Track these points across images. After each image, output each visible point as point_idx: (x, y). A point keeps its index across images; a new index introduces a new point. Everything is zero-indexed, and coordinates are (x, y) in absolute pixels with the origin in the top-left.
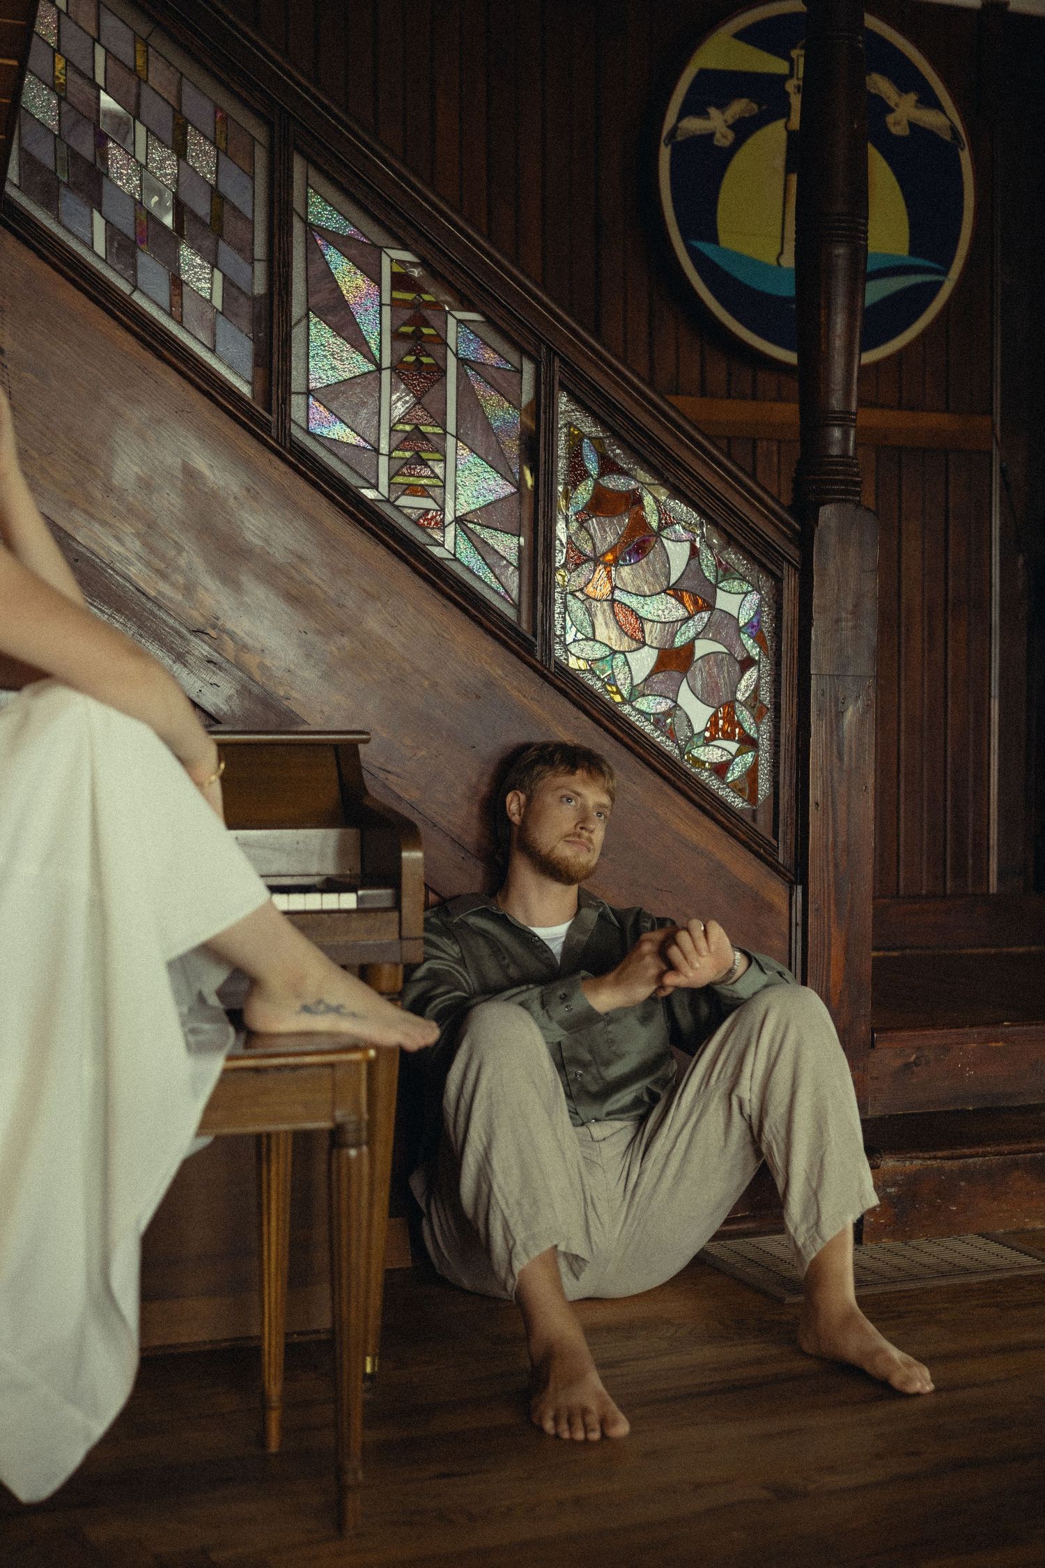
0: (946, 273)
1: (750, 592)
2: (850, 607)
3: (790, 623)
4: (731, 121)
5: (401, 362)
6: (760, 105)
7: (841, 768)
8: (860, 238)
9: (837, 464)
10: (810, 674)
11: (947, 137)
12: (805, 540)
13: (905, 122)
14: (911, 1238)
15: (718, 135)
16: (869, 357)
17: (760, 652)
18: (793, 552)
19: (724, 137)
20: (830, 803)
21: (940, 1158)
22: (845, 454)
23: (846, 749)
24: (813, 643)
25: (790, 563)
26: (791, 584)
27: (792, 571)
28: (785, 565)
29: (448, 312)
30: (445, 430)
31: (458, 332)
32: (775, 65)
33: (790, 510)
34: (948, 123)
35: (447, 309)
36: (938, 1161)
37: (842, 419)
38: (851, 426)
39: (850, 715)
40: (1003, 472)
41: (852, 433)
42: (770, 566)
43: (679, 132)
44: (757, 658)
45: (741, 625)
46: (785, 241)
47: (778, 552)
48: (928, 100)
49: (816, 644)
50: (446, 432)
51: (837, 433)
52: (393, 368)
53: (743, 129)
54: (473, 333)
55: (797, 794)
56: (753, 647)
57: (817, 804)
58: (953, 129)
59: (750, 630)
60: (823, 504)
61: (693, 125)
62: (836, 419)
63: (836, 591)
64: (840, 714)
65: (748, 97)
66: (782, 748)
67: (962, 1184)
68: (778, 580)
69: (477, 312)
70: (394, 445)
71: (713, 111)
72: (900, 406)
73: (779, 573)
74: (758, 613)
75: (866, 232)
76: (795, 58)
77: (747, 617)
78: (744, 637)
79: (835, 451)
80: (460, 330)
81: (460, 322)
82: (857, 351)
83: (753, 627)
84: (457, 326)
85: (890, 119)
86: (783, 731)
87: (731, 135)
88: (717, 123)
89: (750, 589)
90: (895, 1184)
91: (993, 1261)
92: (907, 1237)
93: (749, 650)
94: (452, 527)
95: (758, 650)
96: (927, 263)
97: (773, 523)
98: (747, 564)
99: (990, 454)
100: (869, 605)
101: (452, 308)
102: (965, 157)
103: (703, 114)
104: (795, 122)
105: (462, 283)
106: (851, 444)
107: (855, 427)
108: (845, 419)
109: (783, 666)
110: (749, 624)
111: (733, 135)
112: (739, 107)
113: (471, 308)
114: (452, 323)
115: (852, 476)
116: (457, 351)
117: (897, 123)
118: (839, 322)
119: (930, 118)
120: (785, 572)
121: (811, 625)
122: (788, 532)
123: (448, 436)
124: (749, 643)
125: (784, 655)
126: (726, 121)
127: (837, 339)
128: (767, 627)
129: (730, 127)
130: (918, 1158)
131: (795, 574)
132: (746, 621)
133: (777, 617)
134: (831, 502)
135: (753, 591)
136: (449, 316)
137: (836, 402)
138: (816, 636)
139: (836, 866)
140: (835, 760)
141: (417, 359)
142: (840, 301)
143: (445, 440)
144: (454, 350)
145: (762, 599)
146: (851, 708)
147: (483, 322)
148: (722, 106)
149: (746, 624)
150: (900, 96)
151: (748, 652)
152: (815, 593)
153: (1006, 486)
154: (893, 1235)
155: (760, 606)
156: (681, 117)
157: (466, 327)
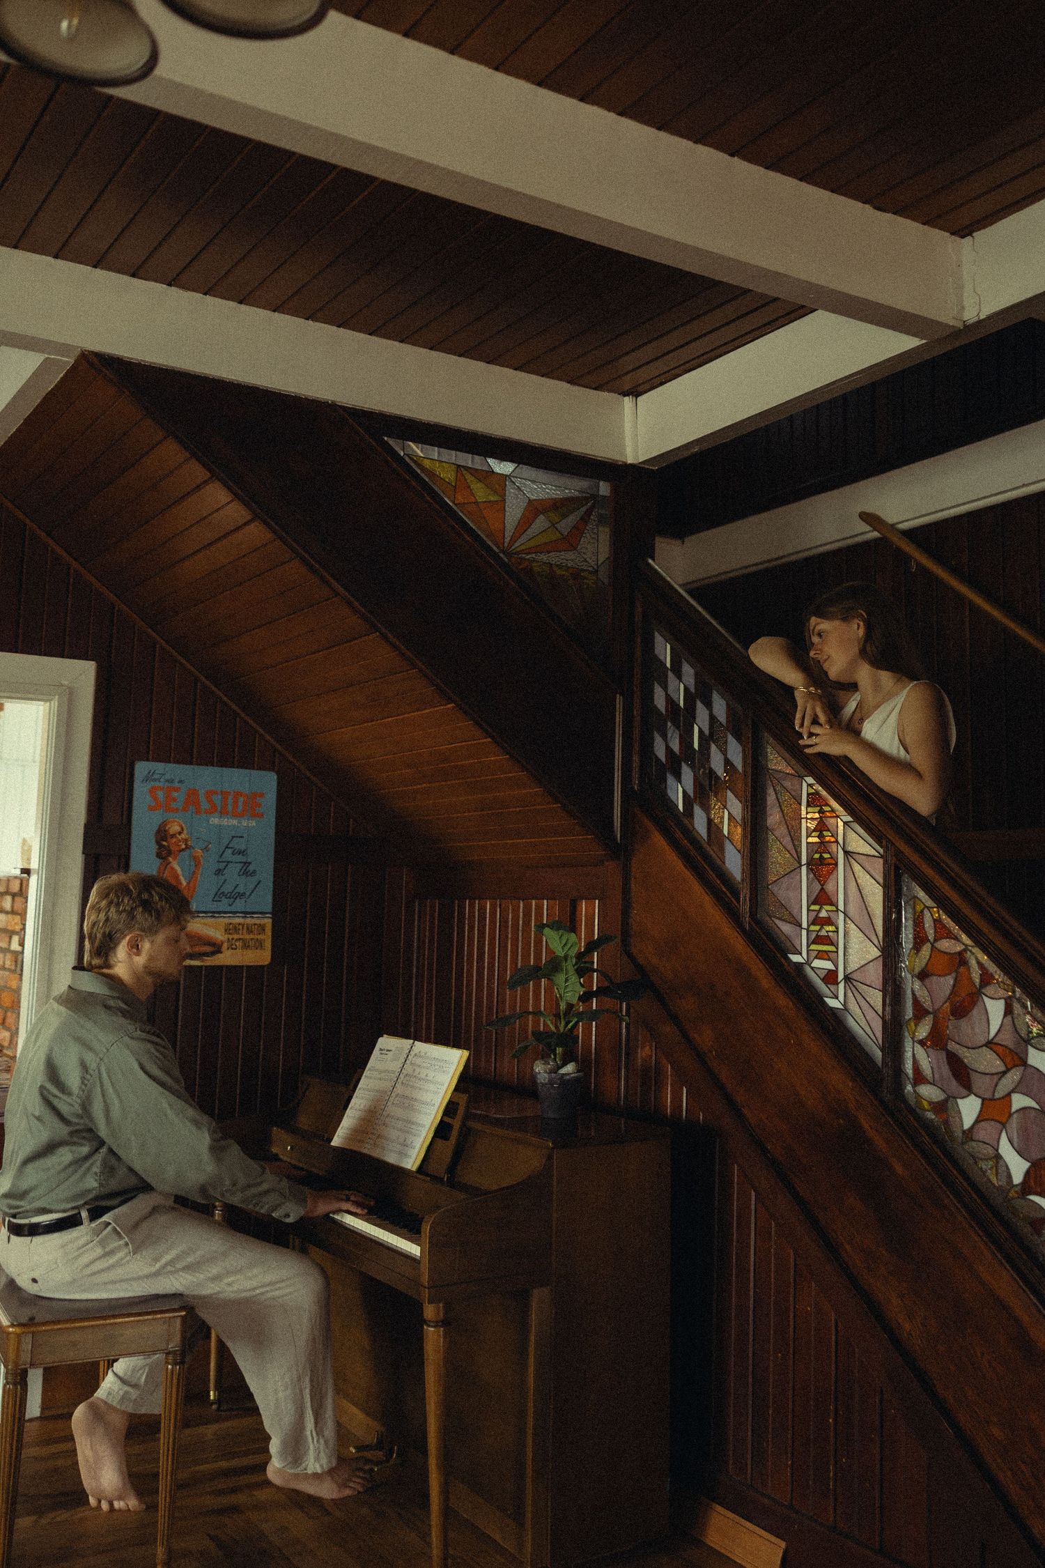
5: (812, 858)
29: (839, 817)
30: (837, 908)
31: (844, 832)
52: (808, 864)
54: (852, 830)
69: (855, 815)
70: (811, 940)
80: (846, 829)
81: (845, 823)
84: (844, 827)
94: (843, 983)
101: (841, 814)
113: (851, 812)
114: (841, 825)
116: (844, 846)
123: (840, 912)
136: (839, 820)
141: (821, 856)
143: (837, 916)
144: (842, 846)
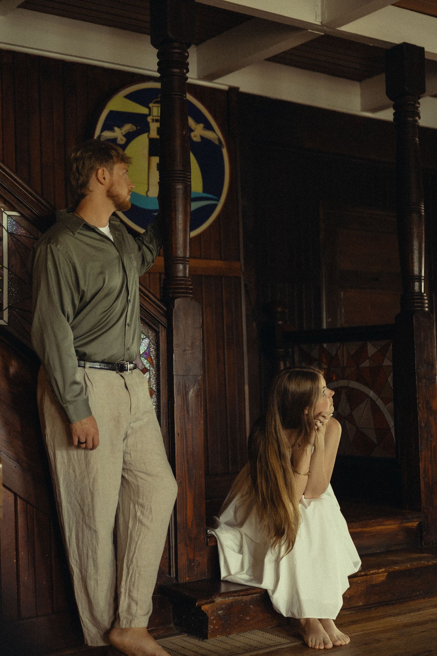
0: (218, 200)
1: (145, 338)
2: (190, 344)
3: (163, 352)
4: (124, 133)
6: (137, 127)
7: (188, 418)
8: (188, 181)
9: (181, 280)
10: (173, 375)
11: (217, 143)
12: (169, 315)
13: (199, 136)
14: (230, 634)
15: (119, 139)
16: (194, 234)
17: (150, 365)
18: (164, 320)
19: (122, 140)
20: (184, 434)
21: (241, 595)
22: (185, 277)
23: (190, 408)
24: (174, 360)
25: (162, 325)
26: (163, 335)
27: (163, 328)
28: (160, 326)
29: (3, 211)
30: (2, 265)
31: (8, 221)
32: (143, 110)
33: (161, 301)
34: (216, 137)
35: (3, 210)
36: (240, 597)
37: (182, 260)
38: (187, 264)
39: (191, 394)
40: (246, 286)
41: (188, 266)
42: (153, 326)
43: (101, 137)
44: (149, 368)
45: (141, 353)
46: (150, 186)
47: (157, 320)
48: (208, 127)
49: (175, 361)
50: (3, 267)
51: (181, 267)
53: (130, 137)
54: (15, 221)
55: (169, 430)
56: (147, 363)
57: (178, 434)
58: (219, 139)
59: (145, 356)
60: (176, 298)
61: (108, 134)
62: (179, 260)
63: (183, 337)
64: (187, 393)
65: (131, 123)
66: (162, 409)
67: (251, 606)
68: (157, 333)
69: (17, 211)
71: (116, 129)
72: (200, 258)
73: (157, 329)
74: (149, 348)
75: (190, 179)
76: (151, 107)
77: (144, 350)
78: (142, 359)
79: (181, 274)
80: (8, 219)
81: (8, 216)
82: (188, 230)
83: (146, 354)
84: (8, 218)
85: (192, 134)
86: (162, 401)
87: (124, 139)
88: (118, 134)
89: (145, 337)
90: (222, 609)
91: (269, 642)
92: (228, 634)
93: (145, 365)
94: (7, 311)
95: (149, 364)
96: (211, 196)
97: (154, 307)
98: (143, 326)
99: (240, 278)
100: (199, 343)
101: (5, 210)
102: (225, 151)
103: (112, 130)
104: (154, 134)
105: (10, 198)
106: (187, 271)
107: (189, 264)
108: (184, 260)
109: (161, 371)
110: (145, 353)
111: (125, 139)
112: (128, 127)
113: (14, 209)
114: (5, 217)
115: (188, 286)
116: (8, 229)
117: (195, 136)
118: (180, 218)
119: (209, 135)
120: (160, 329)
121: (172, 353)
122: (161, 311)
124: (145, 362)
125: (161, 366)
126: (122, 133)
127: (180, 225)
128: (153, 354)
129: (124, 136)
130: (232, 596)
131: (165, 330)
132: (143, 352)
133: (157, 350)
134: (179, 297)
135: (146, 338)
136: (3, 213)
137: (180, 253)
138: (175, 357)
139: (188, 463)
140: (186, 414)
142: (180, 209)
143: (3, 270)
144: (6, 229)
145: (150, 341)
146: (192, 390)
147: (19, 216)
148: (120, 127)
149: (143, 353)
150: (196, 125)
151: (145, 366)
152: (174, 339)
153: (247, 291)
154: (222, 634)
155: (149, 344)
156: (102, 130)
157: (11, 218)
